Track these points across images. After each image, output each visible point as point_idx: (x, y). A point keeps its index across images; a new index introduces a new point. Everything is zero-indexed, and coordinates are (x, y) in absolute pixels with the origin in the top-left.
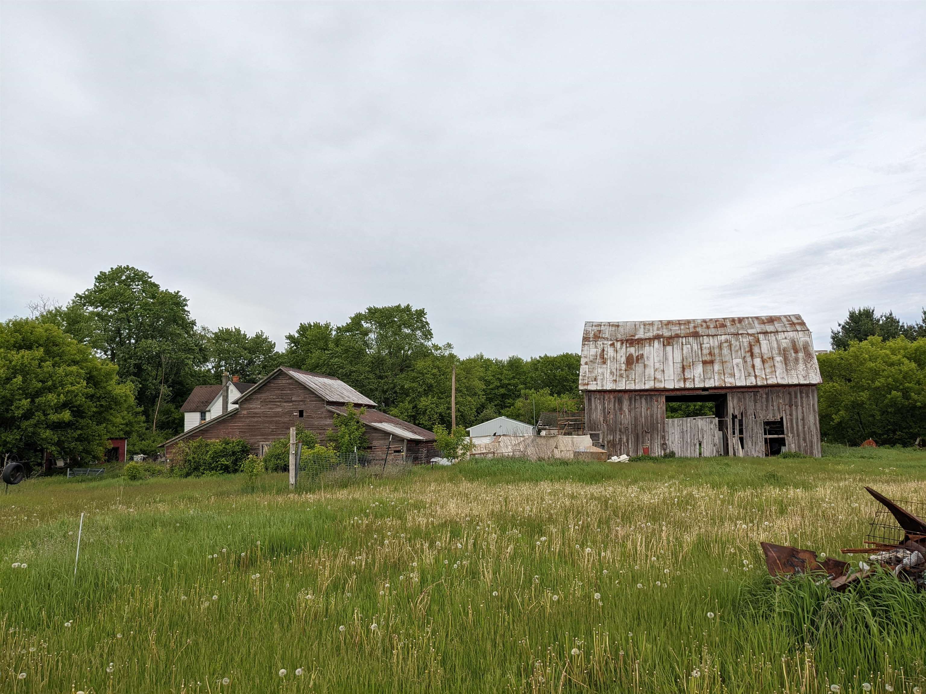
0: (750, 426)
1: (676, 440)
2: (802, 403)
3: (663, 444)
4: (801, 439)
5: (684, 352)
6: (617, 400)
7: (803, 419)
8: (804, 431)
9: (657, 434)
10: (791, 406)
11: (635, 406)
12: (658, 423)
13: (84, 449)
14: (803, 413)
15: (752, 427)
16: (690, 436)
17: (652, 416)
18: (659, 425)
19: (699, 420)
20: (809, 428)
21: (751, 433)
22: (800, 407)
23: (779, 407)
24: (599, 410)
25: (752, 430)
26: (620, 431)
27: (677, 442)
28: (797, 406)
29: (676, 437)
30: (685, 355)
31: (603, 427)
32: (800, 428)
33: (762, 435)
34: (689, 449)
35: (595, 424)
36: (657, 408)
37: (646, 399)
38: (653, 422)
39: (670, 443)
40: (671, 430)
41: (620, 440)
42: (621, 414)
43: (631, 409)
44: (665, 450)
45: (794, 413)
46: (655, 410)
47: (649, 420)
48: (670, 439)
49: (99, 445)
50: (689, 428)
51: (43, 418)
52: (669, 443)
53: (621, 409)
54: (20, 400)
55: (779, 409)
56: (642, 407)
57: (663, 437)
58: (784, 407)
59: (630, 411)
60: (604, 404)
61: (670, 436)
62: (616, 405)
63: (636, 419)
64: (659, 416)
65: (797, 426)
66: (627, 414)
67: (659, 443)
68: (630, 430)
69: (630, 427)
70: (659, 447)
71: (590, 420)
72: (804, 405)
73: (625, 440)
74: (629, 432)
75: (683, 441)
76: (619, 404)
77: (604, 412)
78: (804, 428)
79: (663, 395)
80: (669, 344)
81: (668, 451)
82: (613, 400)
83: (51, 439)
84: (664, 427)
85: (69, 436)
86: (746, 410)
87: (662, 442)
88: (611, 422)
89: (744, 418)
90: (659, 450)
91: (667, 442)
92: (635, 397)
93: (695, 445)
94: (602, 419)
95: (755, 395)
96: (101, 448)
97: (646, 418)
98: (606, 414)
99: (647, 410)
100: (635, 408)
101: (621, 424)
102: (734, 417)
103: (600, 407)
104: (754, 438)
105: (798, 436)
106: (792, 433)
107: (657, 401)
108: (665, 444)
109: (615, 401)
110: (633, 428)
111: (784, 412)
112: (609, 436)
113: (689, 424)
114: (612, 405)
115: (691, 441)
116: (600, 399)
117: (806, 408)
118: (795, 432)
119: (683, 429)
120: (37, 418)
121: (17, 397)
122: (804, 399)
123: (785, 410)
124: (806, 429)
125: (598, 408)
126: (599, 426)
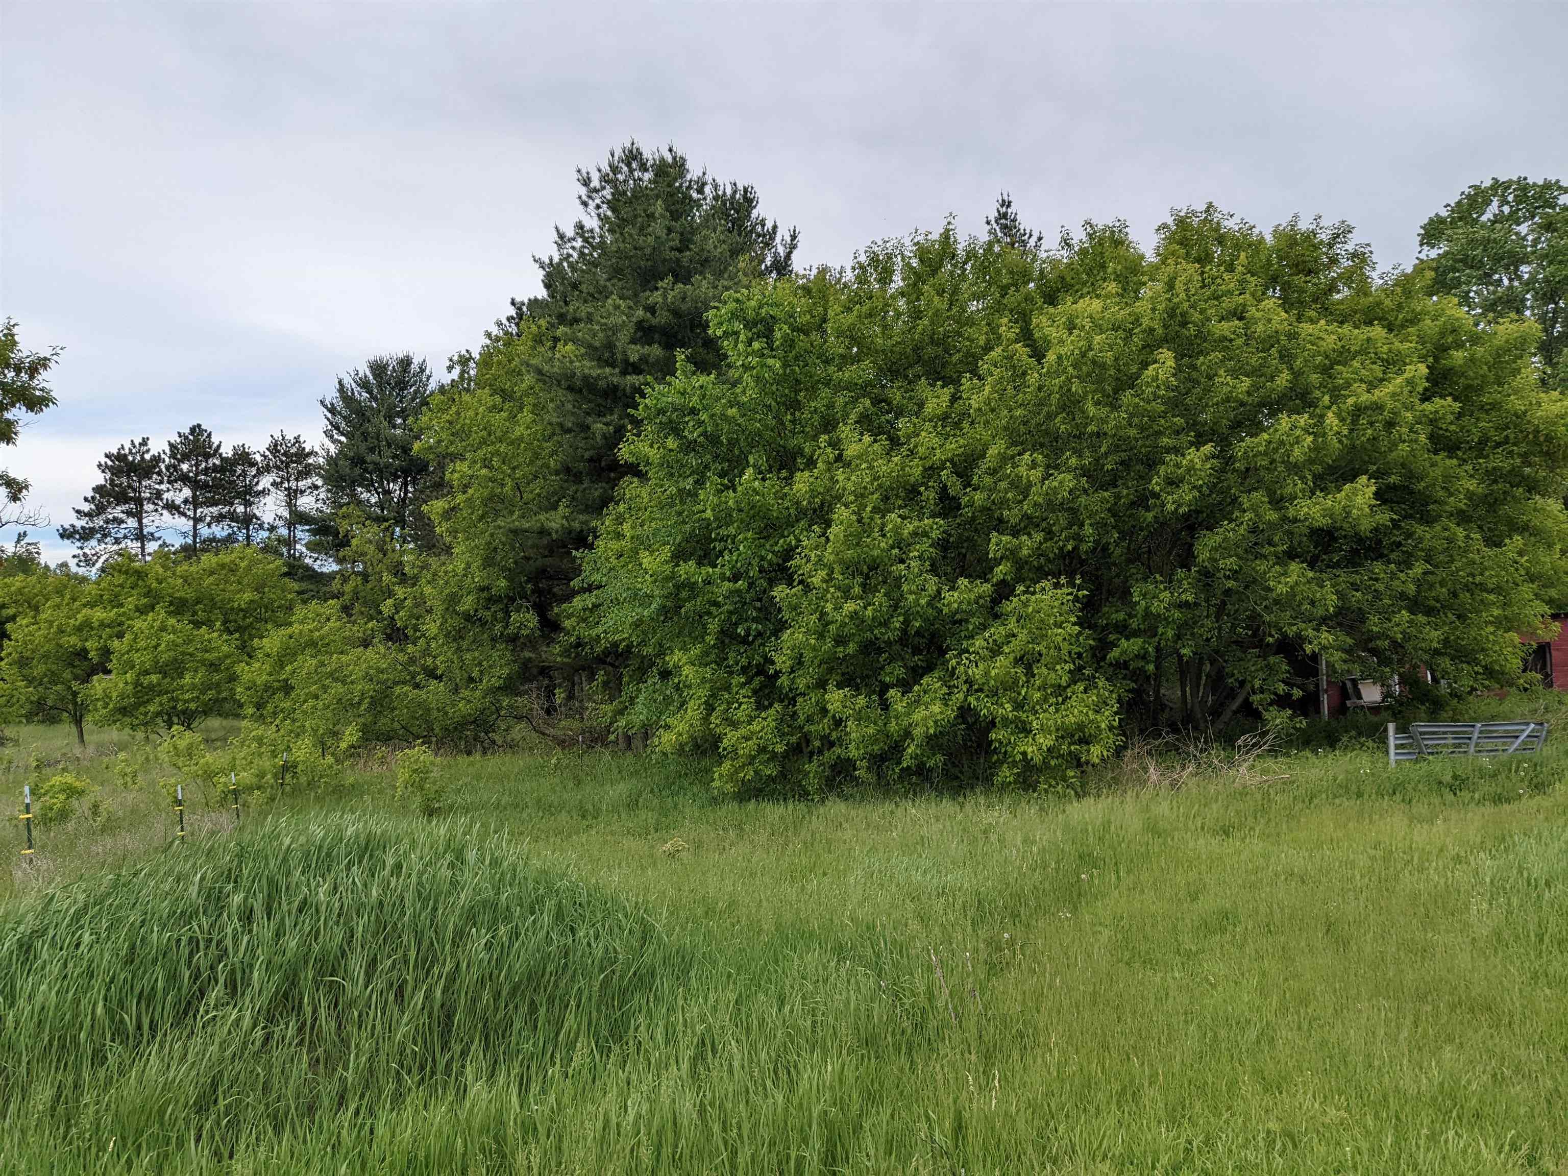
13: (1446, 642)
49: (1507, 623)
51: (1272, 516)
54: (1177, 451)
83: (1312, 603)
85: (1380, 587)
96: (1514, 636)
120: (1248, 515)
121: (1165, 441)
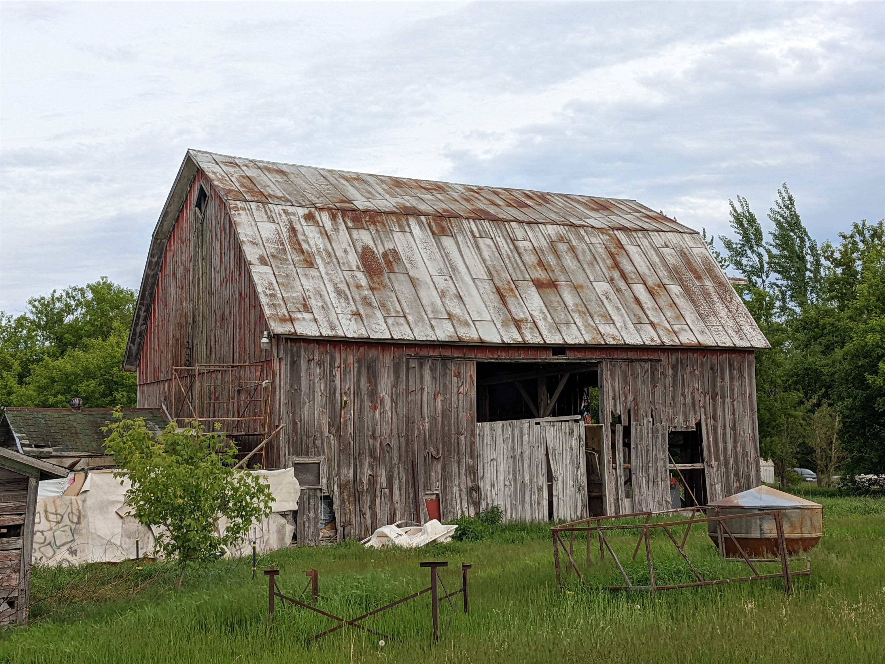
0: (644, 443)
1: (501, 478)
2: (732, 390)
3: (472, 489)
4: (732, 471)
5: (486, 254)
6: (364, 370)
7: (734, 428)
8: (736, 454)
9: (459, 463)
10: (714, 399)
11: (407, 386)
12: (459, 433)
14: (734, 414)
15: (648, 446)
16: (530, 468)
17: (446, 414)
18: (463, 438)
19: (548, 427)
20: (744, 448)
21: (645, 461)
22: (728, 400)
23: (693, 398)
24: (318, 395)
25: (648, 451)
26: (372, 455)
27: (502, 484)
28: (723, 397)
29: (501, 469)
30: (489, 263)
31: (329, 443)
32: (729, 446)
33: (665, 462)
34: (528, 499)
35: (308, 436)
36: (458, 393)
37: (433, 369)
38: (449, 430)
39: (488, 487)
40: (489, 454)
41: (373, 480)
42: (375, 408)
43: (398, 395)
44: (477, 504)
45: (719, 413)
46: (454, 398)
47: (440, 426)
48: (487, 475)
50: (526, 448)
52: (485, 485)
53: (373, 394)
55: (694, 404)
56: (423, 389)
57: (472, 471)
58: (702, 399)
59: (394, 402)
60: (333, 378)
61: (487, 467)
62: (363, 382)
63: (409, 421)
64: (462, 414)
65: (725, 442)
66: (388, 408)
67: (463, 487)
68: (395, 454)
69: (395, 443)
70: (464, 496)
71: (295, 423)
72: (736, 396)
73: (384, 480)
74: (392, 458)
75: (515, 480)
76: (369, 381)
77: (332, 403)
78: (735, 447)
79: (471, 360)
80: (443, 231)
81: (483, 506)
82: (354, 367)
84: (472, 444)
86: (637, 404)
87: (470, 484)
88: (350, 429)
89: (633, 423)
90: (465, 505)
91: (481, 484)
92: (408, 363)
93: (540, 489)
94: (325, 421)
95: (654, 370)
97: (433, 419)
98: (338, 407)
99: (435, 399)
100: (408, 393)
101: (374, 436)
102: (616, 420)
103: (320, 386)
104: (651, 471)
105: (726, 464)
106: (717, 459)
107: (458, 375)
108: (476, 489)
109: (359, 371)
110: (403, 445)
111: (703, 410)
112: (344, 471)
113: (526, 438)
114: (350, 384)
115: (531, 480)
116: (320, 364)
117: (738, 402)
118: (722, 457)
119: (513, 449)
122: (735, 383)
123: (704, 407)
124: (739, 449)
125: (317, 389)
126: (318, 442)
